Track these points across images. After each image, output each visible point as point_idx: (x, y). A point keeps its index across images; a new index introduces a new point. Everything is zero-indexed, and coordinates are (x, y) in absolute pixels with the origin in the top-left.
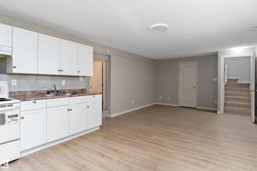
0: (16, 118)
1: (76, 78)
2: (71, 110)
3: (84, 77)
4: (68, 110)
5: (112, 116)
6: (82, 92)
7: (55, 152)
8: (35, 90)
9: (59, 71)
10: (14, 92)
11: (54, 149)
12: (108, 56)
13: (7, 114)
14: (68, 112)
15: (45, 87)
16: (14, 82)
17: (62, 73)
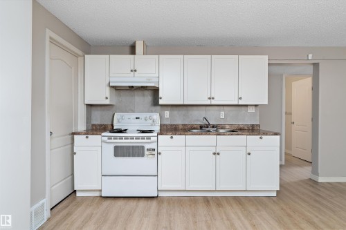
0: (153, 152)
1: (243, 108)
2: (218, 154)
3: (256, 106)
4: (214, 154)
5: (321, 180)
6: (253, 130)
7: (190, 206)
8: (186, 123)
9: (210, 98)
10: (166, 125)
11: (193, 201)
12: (314, 64)
13: (147, 146)
14: (214, 156)
15: (198, 120)
16: (167, 114)
17: (214, 102)
